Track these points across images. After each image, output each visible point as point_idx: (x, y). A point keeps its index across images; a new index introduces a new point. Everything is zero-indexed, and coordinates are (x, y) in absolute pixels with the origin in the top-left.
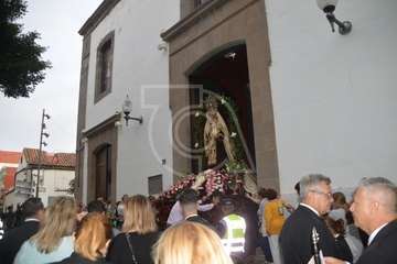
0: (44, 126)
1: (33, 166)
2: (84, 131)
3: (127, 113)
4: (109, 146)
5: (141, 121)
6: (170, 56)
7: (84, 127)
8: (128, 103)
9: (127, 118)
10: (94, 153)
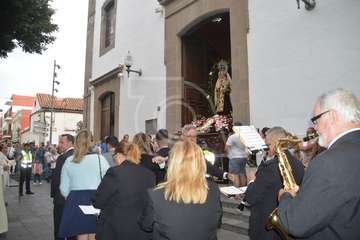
0: (55, 75)
1: (45, 109)
2: (90, 80)
3: (129, 67)
4: (112, 93)
5: (140, 74)
6: (166, 18)
7: (90, 77)
8: (129, 58)
9: (128, 71)
10: (100, 99)
